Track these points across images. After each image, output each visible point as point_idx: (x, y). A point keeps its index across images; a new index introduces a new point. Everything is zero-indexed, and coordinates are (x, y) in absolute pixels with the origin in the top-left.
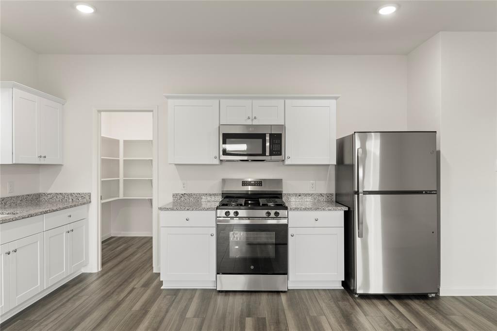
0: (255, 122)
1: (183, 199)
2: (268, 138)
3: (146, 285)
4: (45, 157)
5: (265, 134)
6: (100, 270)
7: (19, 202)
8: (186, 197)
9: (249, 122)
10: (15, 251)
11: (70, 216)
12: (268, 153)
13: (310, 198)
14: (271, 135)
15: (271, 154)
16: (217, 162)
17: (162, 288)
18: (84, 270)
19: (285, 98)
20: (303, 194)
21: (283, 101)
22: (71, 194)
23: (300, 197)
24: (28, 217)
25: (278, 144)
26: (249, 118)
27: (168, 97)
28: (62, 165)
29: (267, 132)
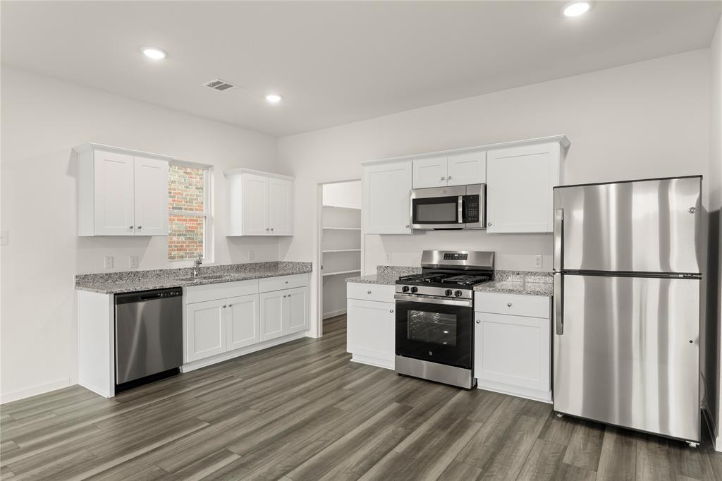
0: (451, 183)
1: (386, 272)
2: (460, 201)
3: (340, 356)
4: (272, 230)
5: (457, 197)
6: (320, 336)
7: (258, 268)
8: (389, 270)
9: (444, 184)
10: (230, 306)
11: (287, 283)
12: (460, 220)
13: (533, 277)
14: (463, 197)
15: (464, 222)
16: (409, 231)
17: (351, 360)
18: (307, 335)
19: (486, 149)
20: (523, 272)
21: (484, 153)
22: (298, 263)
23: (518, 276)
24: (243, 280)
25: (475, 208)
26: (443, 179)
27: (364, 165)
28: (292, 236)
29: (460, 194)
